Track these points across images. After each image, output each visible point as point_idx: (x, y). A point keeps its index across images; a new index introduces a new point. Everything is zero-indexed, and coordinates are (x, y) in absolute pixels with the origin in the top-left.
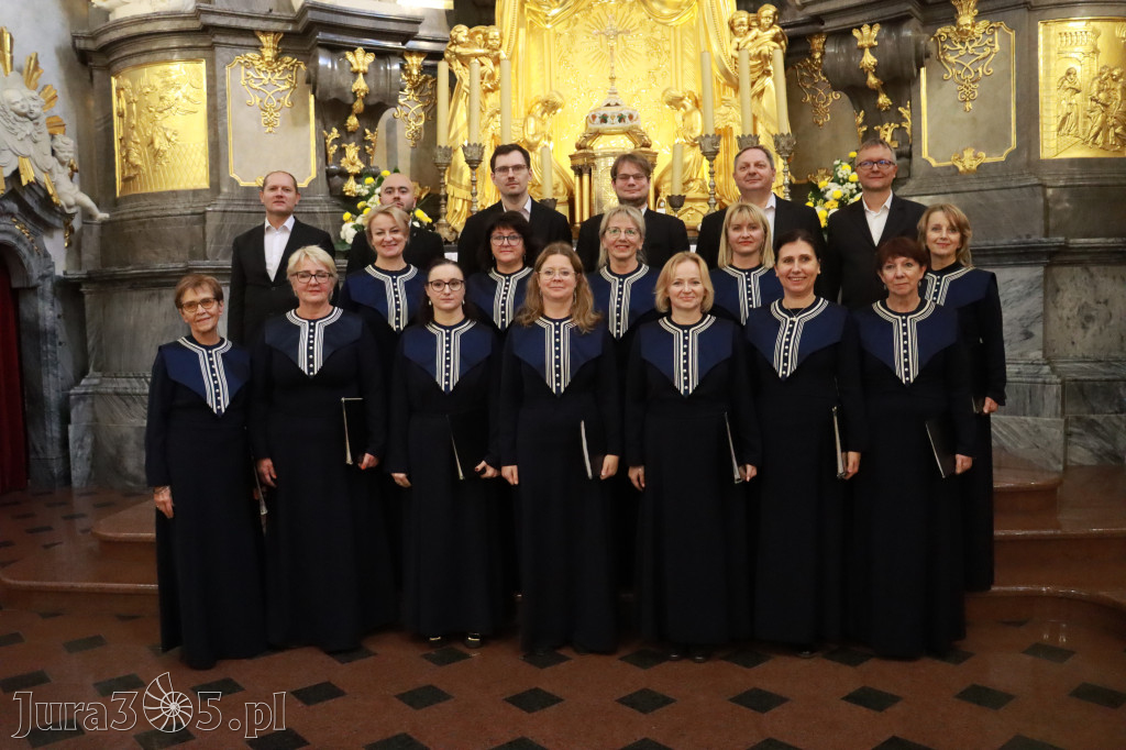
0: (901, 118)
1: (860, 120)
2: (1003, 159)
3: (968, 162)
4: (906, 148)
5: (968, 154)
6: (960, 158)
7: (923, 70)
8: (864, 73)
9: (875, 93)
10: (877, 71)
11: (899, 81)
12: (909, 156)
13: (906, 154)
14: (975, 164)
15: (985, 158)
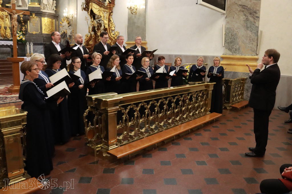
0: (25, 26)
1: (20, 26)
2: (38, 33)
3: (34, 33)
4: (26, 30)
5: (34, 32)
6: (33, 32)
7: (28, 21)
8: (21, 20)
9: (22, 23)
10: (23, 20)
11: (25, 22)
12: (27, 31)
13: (26, 31)
14: (35, 33)
15: (36, 33)
